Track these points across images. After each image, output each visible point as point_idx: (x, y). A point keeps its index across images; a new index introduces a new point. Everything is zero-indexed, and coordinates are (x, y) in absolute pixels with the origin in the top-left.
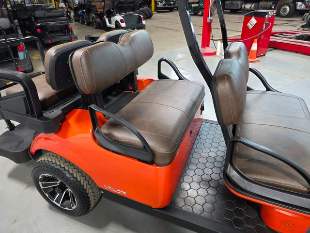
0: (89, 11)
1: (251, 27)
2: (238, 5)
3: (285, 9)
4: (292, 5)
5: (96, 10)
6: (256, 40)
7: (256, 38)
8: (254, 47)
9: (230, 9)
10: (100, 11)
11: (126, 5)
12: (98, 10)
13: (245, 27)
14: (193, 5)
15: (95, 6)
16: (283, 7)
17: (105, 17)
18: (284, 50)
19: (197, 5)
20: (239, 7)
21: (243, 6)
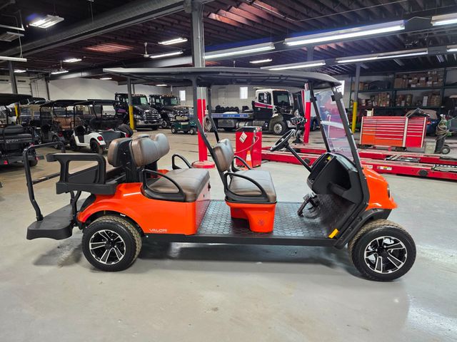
0: (46, 129)
1: (243, 141)
2: (231, 123)
3: (278, 128)
4: (283, 123)
5: (61, 128)
6: (249, 152)
7: (248, 150)
8: (249, 158)
9: (224, 128)
10: (64, 128)
11: (105, 121)
12: (63, 127)
13: (238, 141)
14: (182, 123)
15: (59, 123)
16: (276, 126)
17: (74, 134)
18: (277, 161)
19: (187, 123)
20: (233, 126)
21: (237, 124)
